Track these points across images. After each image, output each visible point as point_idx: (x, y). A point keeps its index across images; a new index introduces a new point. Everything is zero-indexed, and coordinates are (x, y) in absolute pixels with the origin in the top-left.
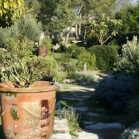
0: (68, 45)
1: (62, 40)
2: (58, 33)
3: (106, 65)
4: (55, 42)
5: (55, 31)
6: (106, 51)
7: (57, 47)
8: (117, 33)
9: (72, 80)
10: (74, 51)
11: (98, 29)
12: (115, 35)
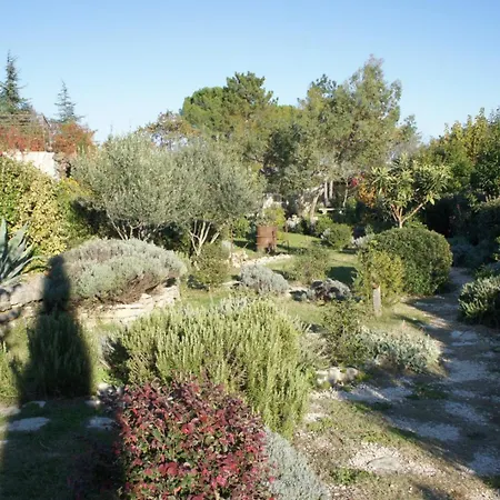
0: (314, 219)
1: (303, 208)
2: (296, 197)
3: (424, 281)
4: (290, 213)
5: (290, 193)
6: (422, 245)
7: (294, 221)
8: (438, 198)
9: (352, 372)
10: (327, 232)
11: (395, 187)
12: (433, 202)
